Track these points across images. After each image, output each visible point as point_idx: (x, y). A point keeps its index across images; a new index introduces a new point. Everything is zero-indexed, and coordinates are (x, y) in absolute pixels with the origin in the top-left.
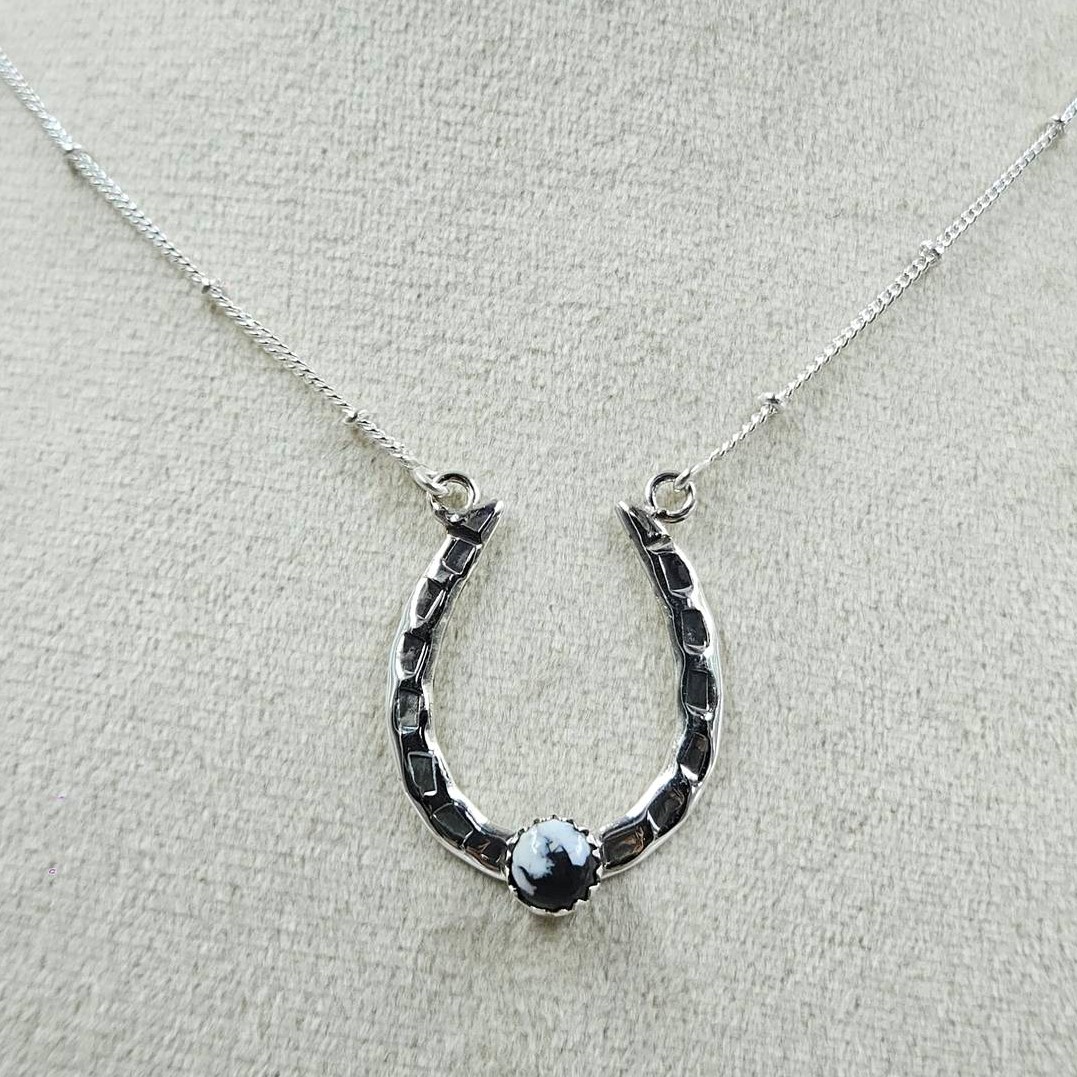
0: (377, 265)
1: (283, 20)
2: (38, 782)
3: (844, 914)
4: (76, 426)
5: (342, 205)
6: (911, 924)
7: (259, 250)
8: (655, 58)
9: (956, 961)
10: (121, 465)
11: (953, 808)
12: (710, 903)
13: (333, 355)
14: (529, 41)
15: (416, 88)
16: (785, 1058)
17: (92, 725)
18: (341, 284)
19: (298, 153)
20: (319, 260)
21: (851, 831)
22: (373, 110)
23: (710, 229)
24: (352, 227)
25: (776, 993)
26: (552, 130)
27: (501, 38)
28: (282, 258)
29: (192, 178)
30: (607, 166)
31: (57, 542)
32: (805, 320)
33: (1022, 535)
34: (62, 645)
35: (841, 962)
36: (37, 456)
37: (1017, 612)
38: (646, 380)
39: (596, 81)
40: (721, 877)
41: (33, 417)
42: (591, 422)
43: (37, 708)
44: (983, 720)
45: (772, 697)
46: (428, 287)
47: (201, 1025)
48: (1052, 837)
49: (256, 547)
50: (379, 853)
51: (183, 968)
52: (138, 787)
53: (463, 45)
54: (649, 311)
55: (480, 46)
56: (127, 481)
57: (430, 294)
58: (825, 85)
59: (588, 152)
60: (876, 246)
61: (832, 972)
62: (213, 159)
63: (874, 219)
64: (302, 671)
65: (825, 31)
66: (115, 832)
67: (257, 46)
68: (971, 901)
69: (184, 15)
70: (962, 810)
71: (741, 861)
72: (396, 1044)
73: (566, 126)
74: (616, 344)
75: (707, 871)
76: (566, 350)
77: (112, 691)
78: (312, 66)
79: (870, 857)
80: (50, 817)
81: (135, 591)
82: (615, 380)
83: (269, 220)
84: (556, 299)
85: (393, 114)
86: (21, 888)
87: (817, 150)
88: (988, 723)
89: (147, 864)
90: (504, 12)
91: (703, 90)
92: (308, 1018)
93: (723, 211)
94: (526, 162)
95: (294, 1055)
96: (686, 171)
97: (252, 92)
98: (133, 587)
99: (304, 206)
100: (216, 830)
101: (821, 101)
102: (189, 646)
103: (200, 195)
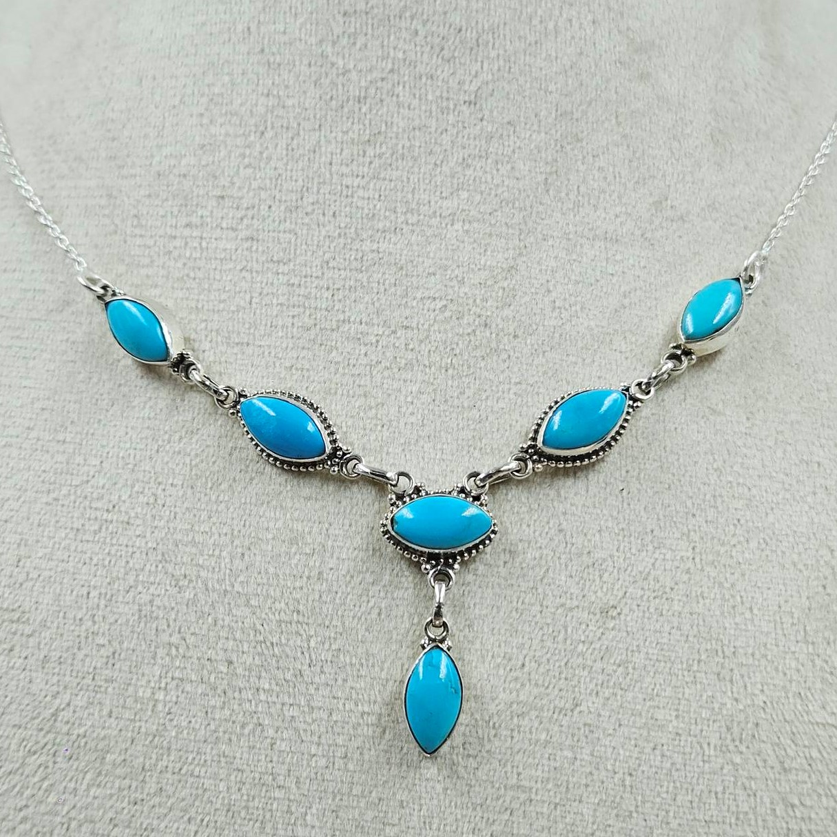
0: (305, 277)
1: (240, 125)
2: (103, 602)
3: (610, 669)
4: (118, 383)
5: (282, 240)
6: (652, 674)
7: (230, 270)
8: (477, 143)
9: (680, 696)
10: (147, 406)
11: (676, 602)
12: (527, 664)
13: (280, 334)
14: (397, 134)
15: (328, 166)
16: (576, 758)
17: (137, 566)
18: (284, 289)
19: (254, 207)
20: (270, 275)
21: (613, 618)
22: (301, 180)
23: (514, 249)
24: (289, 254)
25: (568, 718)
26: (414, 188)
27: (379, 133)
28: (244, 274)
29: (187, 225)
30: (449, 212)
31: (110, 455)
32: (576, 305)
33: (715, 434)
34: (115, 517)
35: (608, 699)
36: (94, 401)
37: (713, 482)
38: (477, 343)
39: (441, 157)
40: (533, 648)
41: (90, 378)
42: (443, 371)
43: (100, 556)
44: (693, 549)
45: (561, 536)
46: (338, 289)
47: (212, 748)
48: (738, 620)
49: (236, 454)
50: (319, 639)
51: (199, 714)
52: (167, 604)
53: (356, 136)
54: (478, 301)
55: (367, 138)
56: (152, 415)
57: (340, 295)
58: (584, 157)
59: (436, 202)
60: (618, 257)
61: (604, 704)
62: (199, 214)
63: (617, 241)
64: (267, 529)
65: (583, 124)
66: (154, 632)
67: (225, 142)
68: (689, 659)
69: (177, 124)
70: (681, 604)
71: (545, 638)
72: (334, 756)
73: (422, 187)
74: (457, 322)
75: (523, 644)
76: (426, 326)
77: (150, 545)
78: (261, 153)
79: (625, 634)
80: (111, 624)
81: (159, 483)
82: (457, 344)
83: (236, 250)
84: (419, 295)
85: (313, 184)
86: (95, 668)
87: (580, 198)
88: (697, 550)
89: (174, 651)
90: (382, 116)
91: (508, 162)
92: (278, 743)
93: (522, 237)
94: (399, 210)
95: (270, 765)
96: (499, 213)
97: (223, 172)
98: (160, 480)
99: (258, 241)
100: (216, 629)
101: (582, 168)
102: (195, 516)
103: (191, 237)
